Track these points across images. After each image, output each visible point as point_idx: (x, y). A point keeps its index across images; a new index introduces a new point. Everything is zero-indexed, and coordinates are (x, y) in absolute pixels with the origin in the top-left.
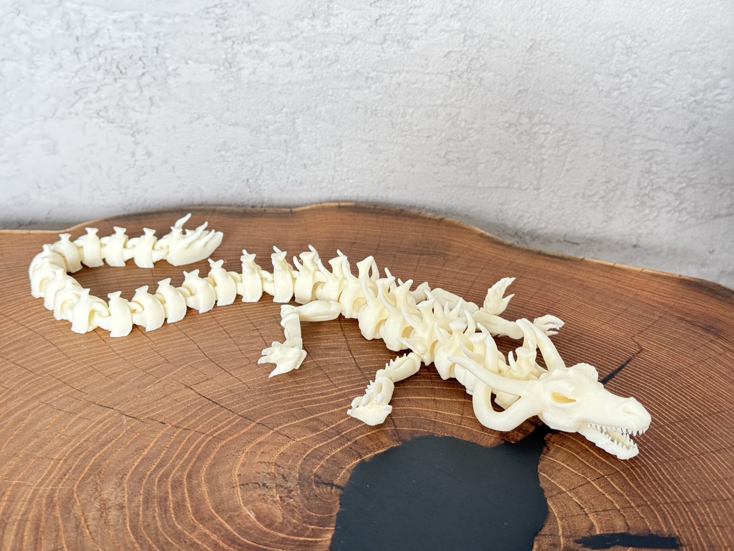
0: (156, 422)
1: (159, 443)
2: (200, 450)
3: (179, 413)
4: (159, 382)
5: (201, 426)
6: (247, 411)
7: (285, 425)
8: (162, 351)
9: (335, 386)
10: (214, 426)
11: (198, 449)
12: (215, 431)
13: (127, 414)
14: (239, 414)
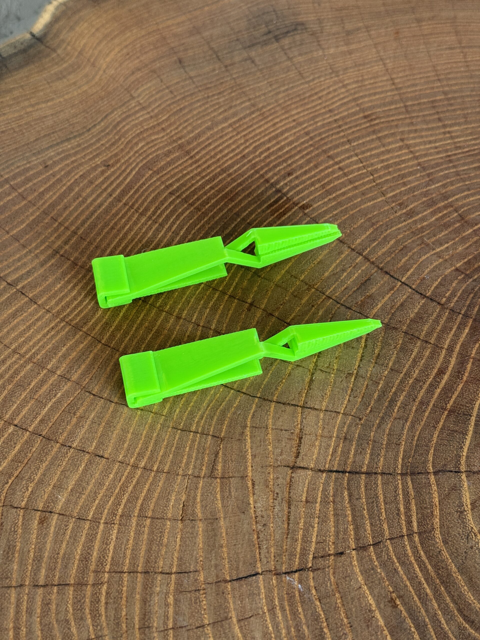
0: (332, 557)
1: (376, 591)
2: (429, 567)
3: (337, 523)
4: (253, 484)
5: (385, 526)
6: (400, 460)
7: (465, 454)
8: (191, 424)
9: (437, 347)
10: (398, 514)
11: (426, 567)
12: (409, 523)
13: (284, 569)
14: (399, 472)
